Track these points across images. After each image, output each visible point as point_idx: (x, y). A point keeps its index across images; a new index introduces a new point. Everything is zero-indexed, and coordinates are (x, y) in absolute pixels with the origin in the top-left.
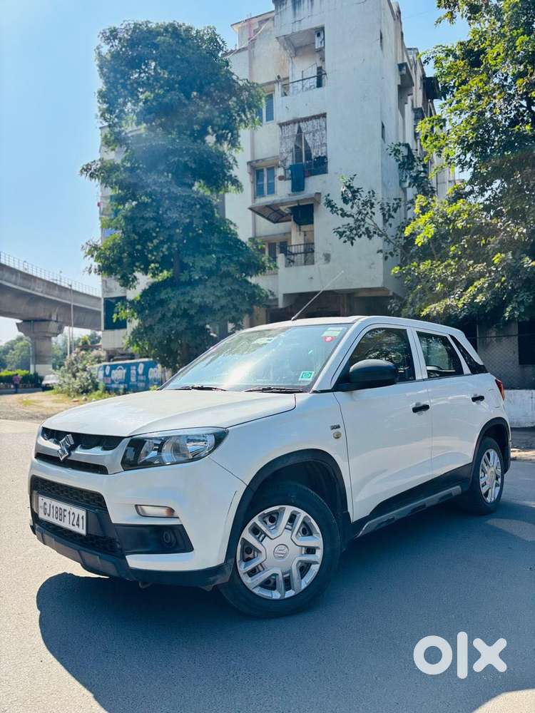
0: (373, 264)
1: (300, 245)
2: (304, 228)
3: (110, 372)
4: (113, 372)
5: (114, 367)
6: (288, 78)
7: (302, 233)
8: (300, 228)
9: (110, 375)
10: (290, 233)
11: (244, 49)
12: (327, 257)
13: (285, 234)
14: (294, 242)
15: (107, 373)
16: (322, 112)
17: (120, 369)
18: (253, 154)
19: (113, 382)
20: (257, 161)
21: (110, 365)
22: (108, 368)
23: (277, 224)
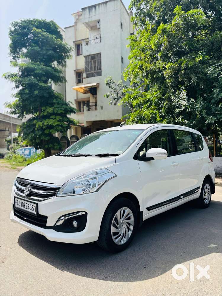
0: (118, 110)
1: (93, 102)
2: (95, 96)
3: (24, 151)
4: (25, 151)
5: (25, 150)
6: (88, 38)
7: (94, 98)
8: (93, 96)
9: (24, 153)
10: (90, 98)
11: (73, 26)
12: (102, 108)
13: (88, 98)
14: (91, 101)
15: (23, 152)
16: (100, 52)
17: (27, 150)
18: (76, 67)
19: (25, 155)
20: (78, 70)
21: (24, 149)
22: (23, 150)
23: (85, 94)
